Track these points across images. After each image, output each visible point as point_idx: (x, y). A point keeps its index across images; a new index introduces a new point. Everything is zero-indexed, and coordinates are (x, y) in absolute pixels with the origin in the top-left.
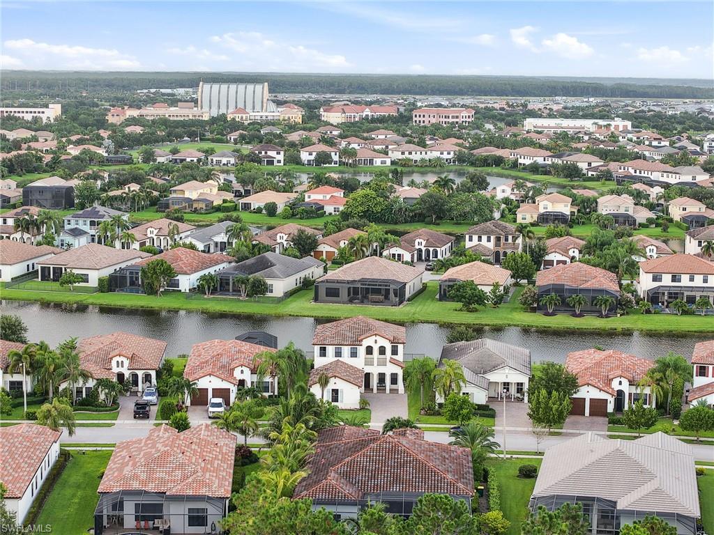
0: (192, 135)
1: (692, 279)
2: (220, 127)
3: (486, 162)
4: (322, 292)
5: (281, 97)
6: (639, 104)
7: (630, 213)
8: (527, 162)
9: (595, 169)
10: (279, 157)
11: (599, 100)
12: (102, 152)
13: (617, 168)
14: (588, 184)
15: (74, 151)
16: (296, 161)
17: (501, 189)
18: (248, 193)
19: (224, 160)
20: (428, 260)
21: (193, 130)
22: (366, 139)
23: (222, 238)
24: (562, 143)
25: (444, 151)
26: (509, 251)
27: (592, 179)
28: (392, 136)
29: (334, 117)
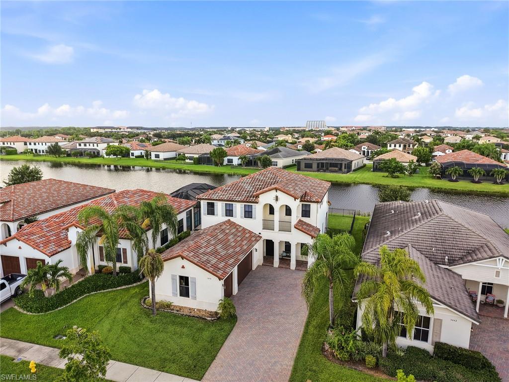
20: (368, 155)
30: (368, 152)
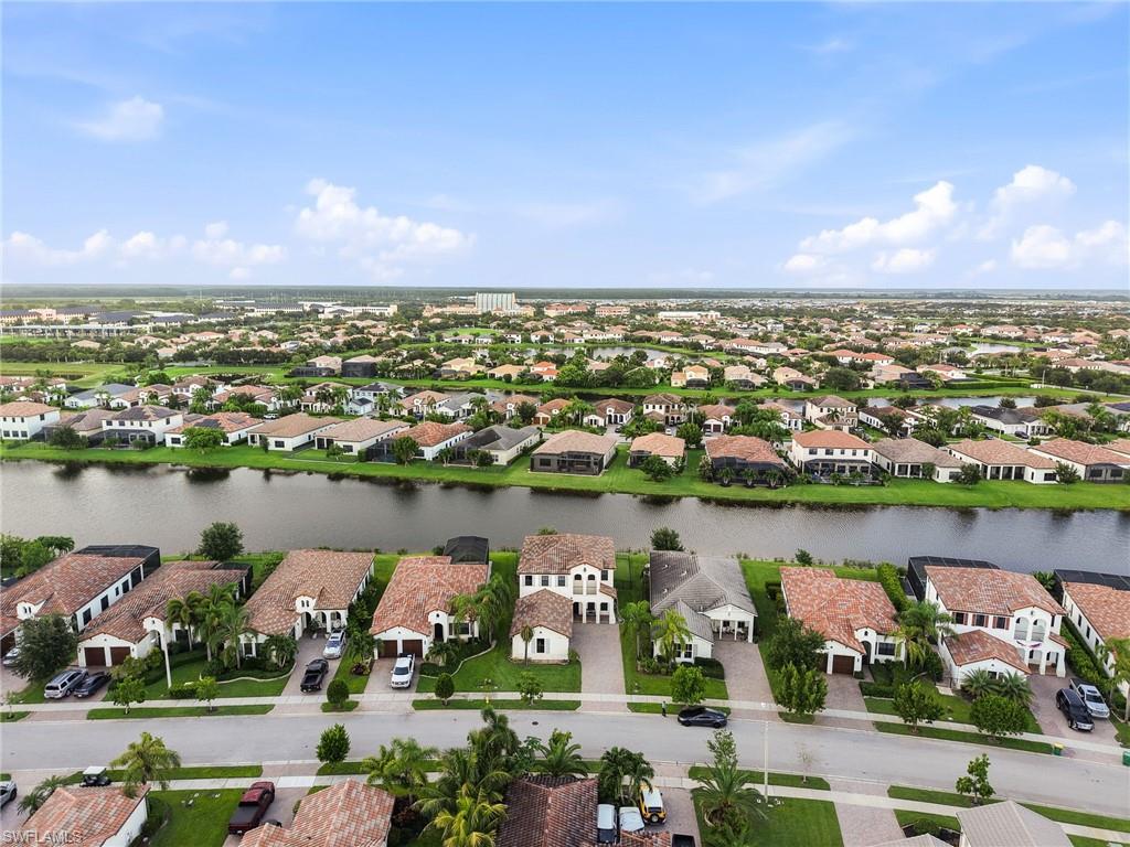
0: (470, 324)
1: (843, 453)
2: (488, 318)
3: (641, 340)
4: (537, 463)
5: (524, 301)
6: (722, 302)
7: (749, 379)
8: (667, 340)
9: (711, 344)
10: (518, 338)
11: (695, 300)
12: (411, 335)
13: (727, 344)
14: (706, 354)
15: (393, 334)
16: (527, 340)
17: (657, 361)
18: (495, 366)
19: (485, 340)
20: (616, 423)
21: (470, 321)
22: (569, 326)
23: (467, 406)
24: (684, 327)
25: (616, 333)
26: (676, 416)
27: (709, 351)
28: (585, 324)
29: (552, 313)
30: (616, 417)
